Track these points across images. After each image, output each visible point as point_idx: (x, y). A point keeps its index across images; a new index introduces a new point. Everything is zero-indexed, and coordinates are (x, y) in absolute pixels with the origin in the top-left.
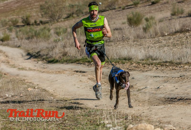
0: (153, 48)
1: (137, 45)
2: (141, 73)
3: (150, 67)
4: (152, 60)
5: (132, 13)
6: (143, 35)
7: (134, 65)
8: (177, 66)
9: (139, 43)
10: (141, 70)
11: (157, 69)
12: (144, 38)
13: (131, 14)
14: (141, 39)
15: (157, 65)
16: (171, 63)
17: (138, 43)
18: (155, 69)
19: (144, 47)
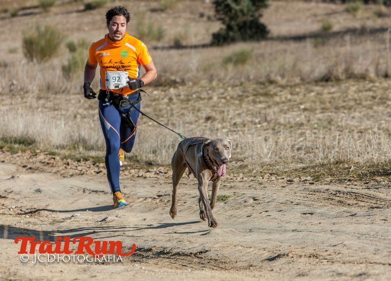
0: (85, 120)
1: (46, 108)
2: (58, 179)
3: (82, 166)
4: (86, 149)
5: (38, 28)
6: (61, 84)
7: (41, 157)
8: (150, 170)
9: (52, 103)
10: (58, 171)
11: (98, 173)
12: (63, 92)
13: (34, 30)
14: (56, 93)
15: (99, 163)
16: (134, 161)
17: (49, 104)
18: (94, 174)
19: (64, 115)
